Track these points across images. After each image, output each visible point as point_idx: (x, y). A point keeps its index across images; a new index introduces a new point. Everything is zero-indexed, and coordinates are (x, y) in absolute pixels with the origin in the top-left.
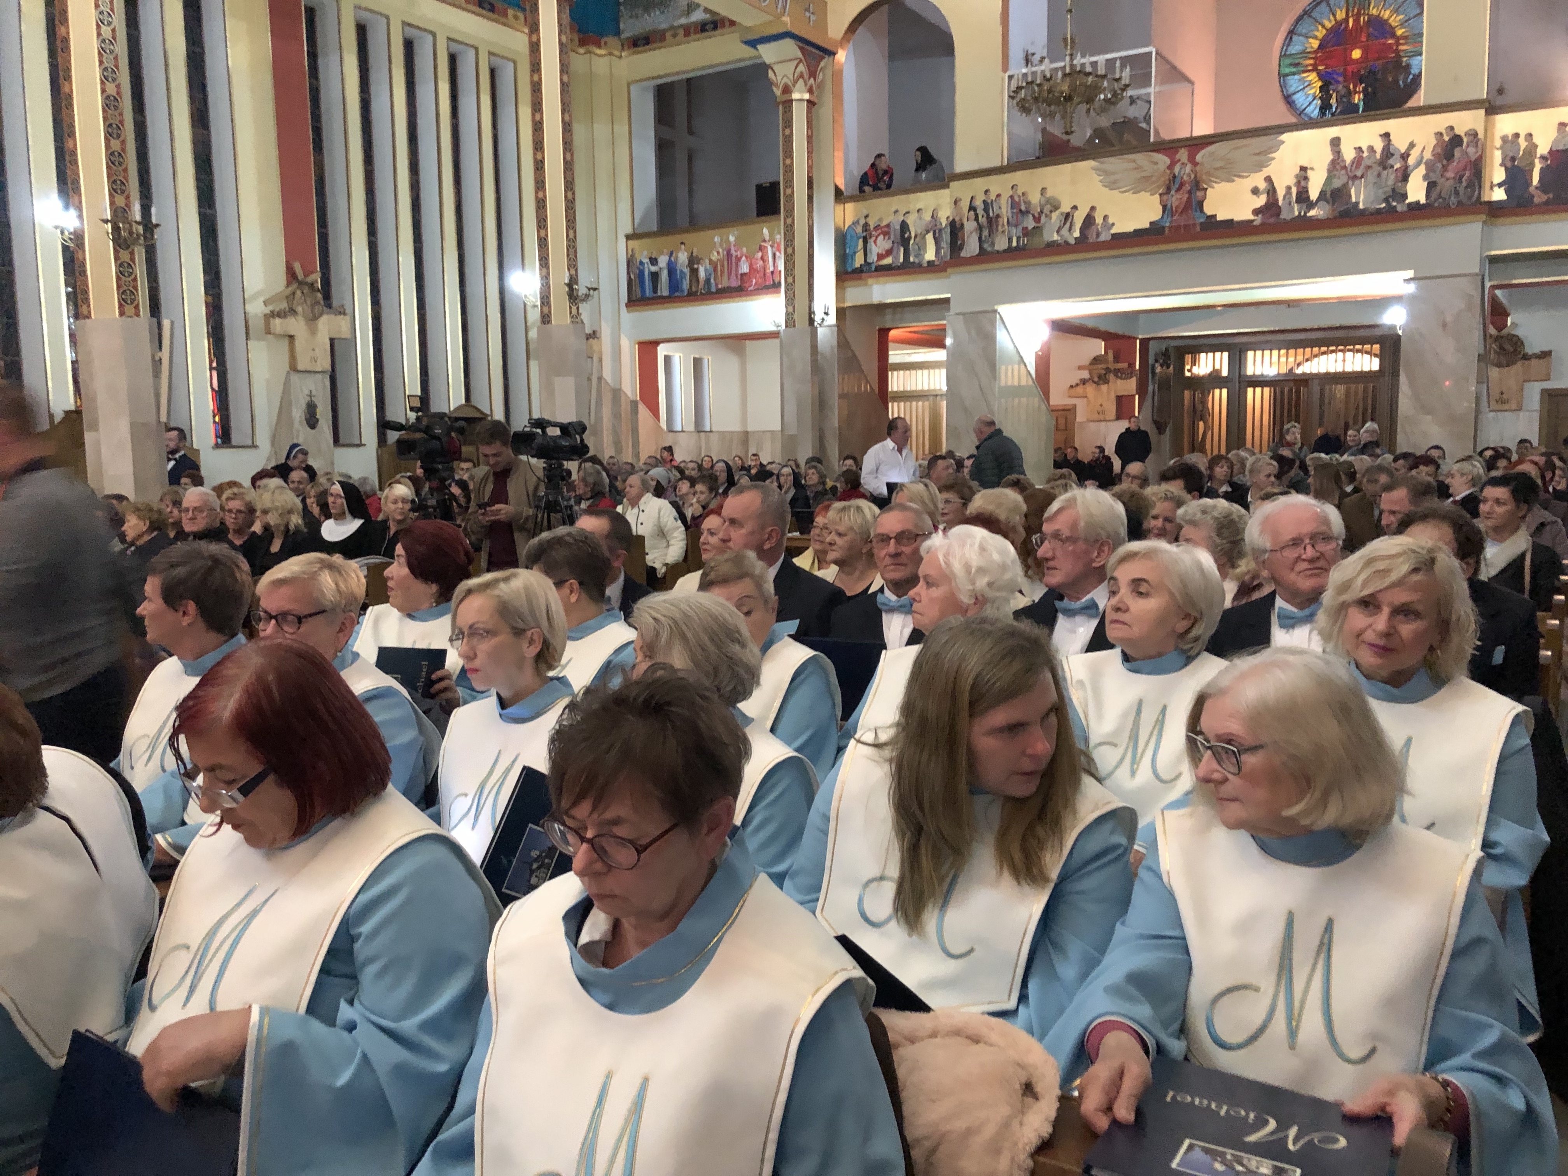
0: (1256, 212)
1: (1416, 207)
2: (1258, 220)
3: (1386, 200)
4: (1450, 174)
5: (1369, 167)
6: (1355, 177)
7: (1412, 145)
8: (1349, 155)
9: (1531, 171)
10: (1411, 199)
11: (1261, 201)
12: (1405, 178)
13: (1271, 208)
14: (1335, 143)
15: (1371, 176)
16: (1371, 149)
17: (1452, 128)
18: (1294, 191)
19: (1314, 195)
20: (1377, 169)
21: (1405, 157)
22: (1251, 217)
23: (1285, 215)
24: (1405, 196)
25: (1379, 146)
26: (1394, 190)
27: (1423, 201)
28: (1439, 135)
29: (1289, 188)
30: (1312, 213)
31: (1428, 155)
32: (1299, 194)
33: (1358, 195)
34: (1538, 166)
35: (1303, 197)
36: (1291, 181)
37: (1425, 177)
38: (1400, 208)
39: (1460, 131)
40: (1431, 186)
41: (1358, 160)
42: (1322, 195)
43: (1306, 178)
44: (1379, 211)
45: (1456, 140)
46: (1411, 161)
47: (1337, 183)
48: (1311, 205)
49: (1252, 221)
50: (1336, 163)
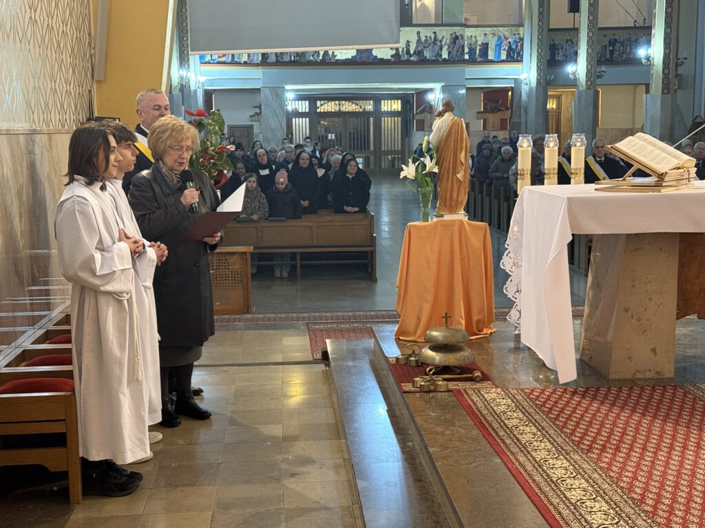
0: (392, 56)
1: (444, 60)
2: (393, 59)
3: (435, 57)
4: (455, 49)
5: (430, 44)
6: (425, 47)
7: (443, 37)
8: (423, 39)
9: (476, 50)
10: (443, 57)
11: (394, 52)
12: (441, 49)
13: (397, 55)
14: (418, 33)
15: (431, 47)
16: (430, 37)
17: (455, 33)
18: (405, 49)
19: (412, 52)
20: (432, 44)
21: (441, 41)
22: (390, 58)
23: (402, 59)
24: (441, 56)
25: (433, 36)
26: (438, 53)
27: (447, 58)
28: (452, 34)
29: (403, 49)
30: (412, 58)
31: (448, 42)
32: (407, 51)
33: (426, 53)
34: (478, 48)
35: (408, 52)
36: (404, 46)
37: (448, 50)
38: (440, 60)
39: (458, 34)
40: (449, 53)
41: (426, 41)
42: (415, 52)
43: (409, 45)
44: (433, 60)
45: (457, 38)
46: (443, 43)
47: (420, 49)
48: (411, 56)
49: (390, 60)
50: (419, 41)
